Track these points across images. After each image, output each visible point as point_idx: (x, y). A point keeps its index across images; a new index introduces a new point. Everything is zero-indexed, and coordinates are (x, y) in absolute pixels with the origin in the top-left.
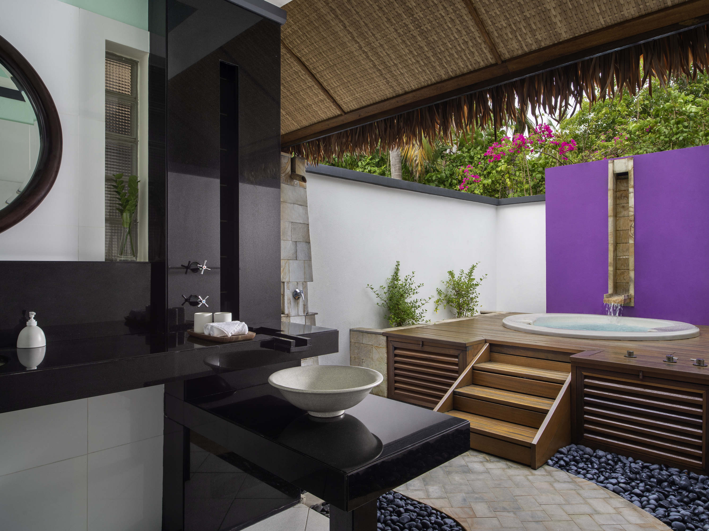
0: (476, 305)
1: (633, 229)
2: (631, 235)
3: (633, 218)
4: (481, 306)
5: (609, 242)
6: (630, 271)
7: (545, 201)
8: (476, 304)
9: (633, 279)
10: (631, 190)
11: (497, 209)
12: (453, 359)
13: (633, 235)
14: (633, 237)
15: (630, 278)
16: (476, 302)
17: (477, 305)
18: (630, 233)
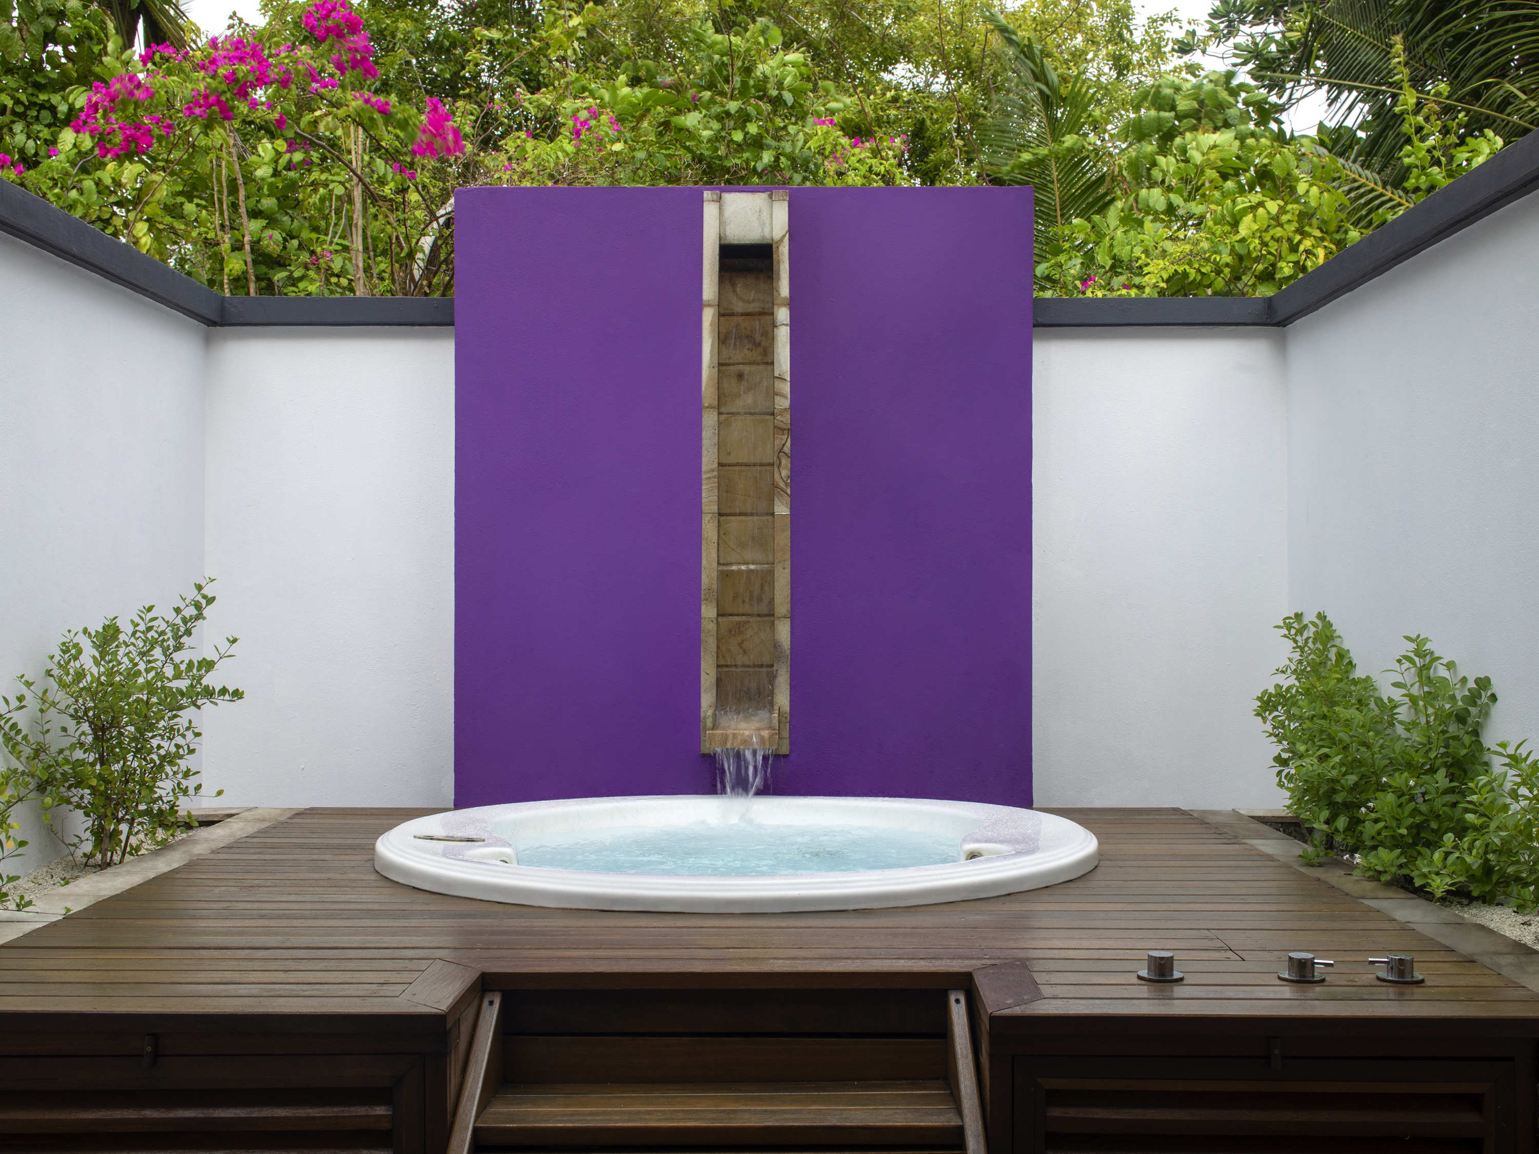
0: (191, 791)
1: (786, 462)
2: (782, 485)
3: (786, 419)
4: (220, 793)
5: (705, 508)
6: (776, 622)
7: (452, 324)
8: (191, 783)
9: (788, 652)
10: (783, 315)
11: (208, 341)
12: (361, 1111)
13: (786, 484)
14: (789, 491)
15: (776, 645)
16: (187, 774)
17: (198, 788)
18: (777, 475)
